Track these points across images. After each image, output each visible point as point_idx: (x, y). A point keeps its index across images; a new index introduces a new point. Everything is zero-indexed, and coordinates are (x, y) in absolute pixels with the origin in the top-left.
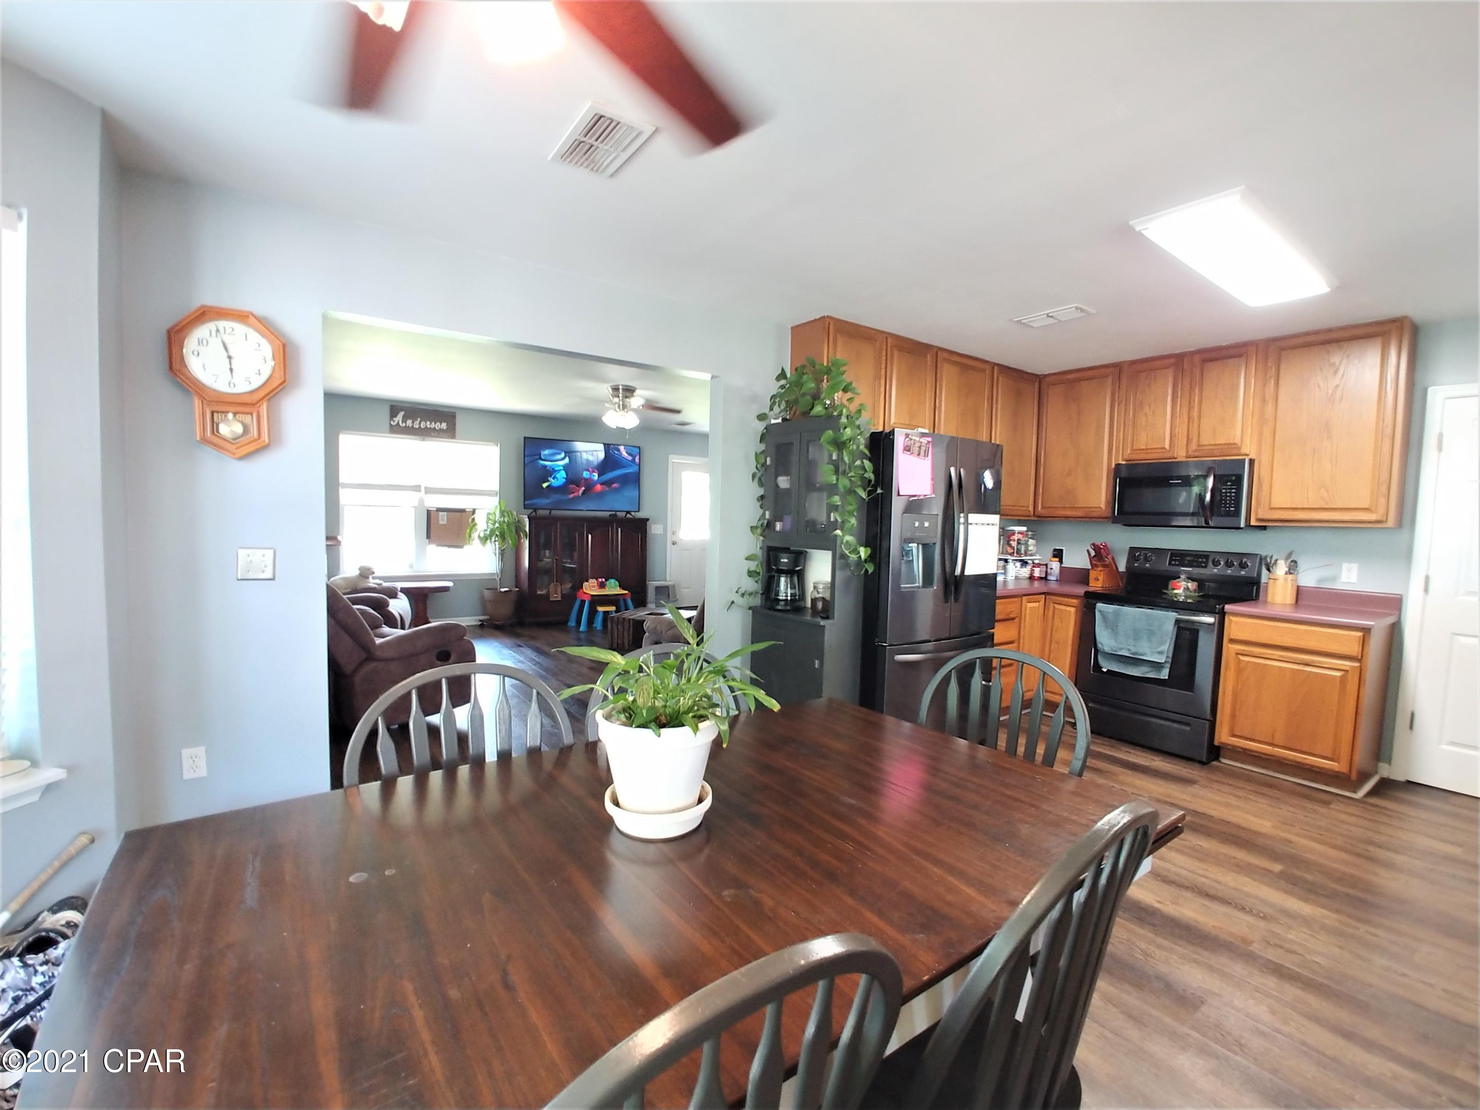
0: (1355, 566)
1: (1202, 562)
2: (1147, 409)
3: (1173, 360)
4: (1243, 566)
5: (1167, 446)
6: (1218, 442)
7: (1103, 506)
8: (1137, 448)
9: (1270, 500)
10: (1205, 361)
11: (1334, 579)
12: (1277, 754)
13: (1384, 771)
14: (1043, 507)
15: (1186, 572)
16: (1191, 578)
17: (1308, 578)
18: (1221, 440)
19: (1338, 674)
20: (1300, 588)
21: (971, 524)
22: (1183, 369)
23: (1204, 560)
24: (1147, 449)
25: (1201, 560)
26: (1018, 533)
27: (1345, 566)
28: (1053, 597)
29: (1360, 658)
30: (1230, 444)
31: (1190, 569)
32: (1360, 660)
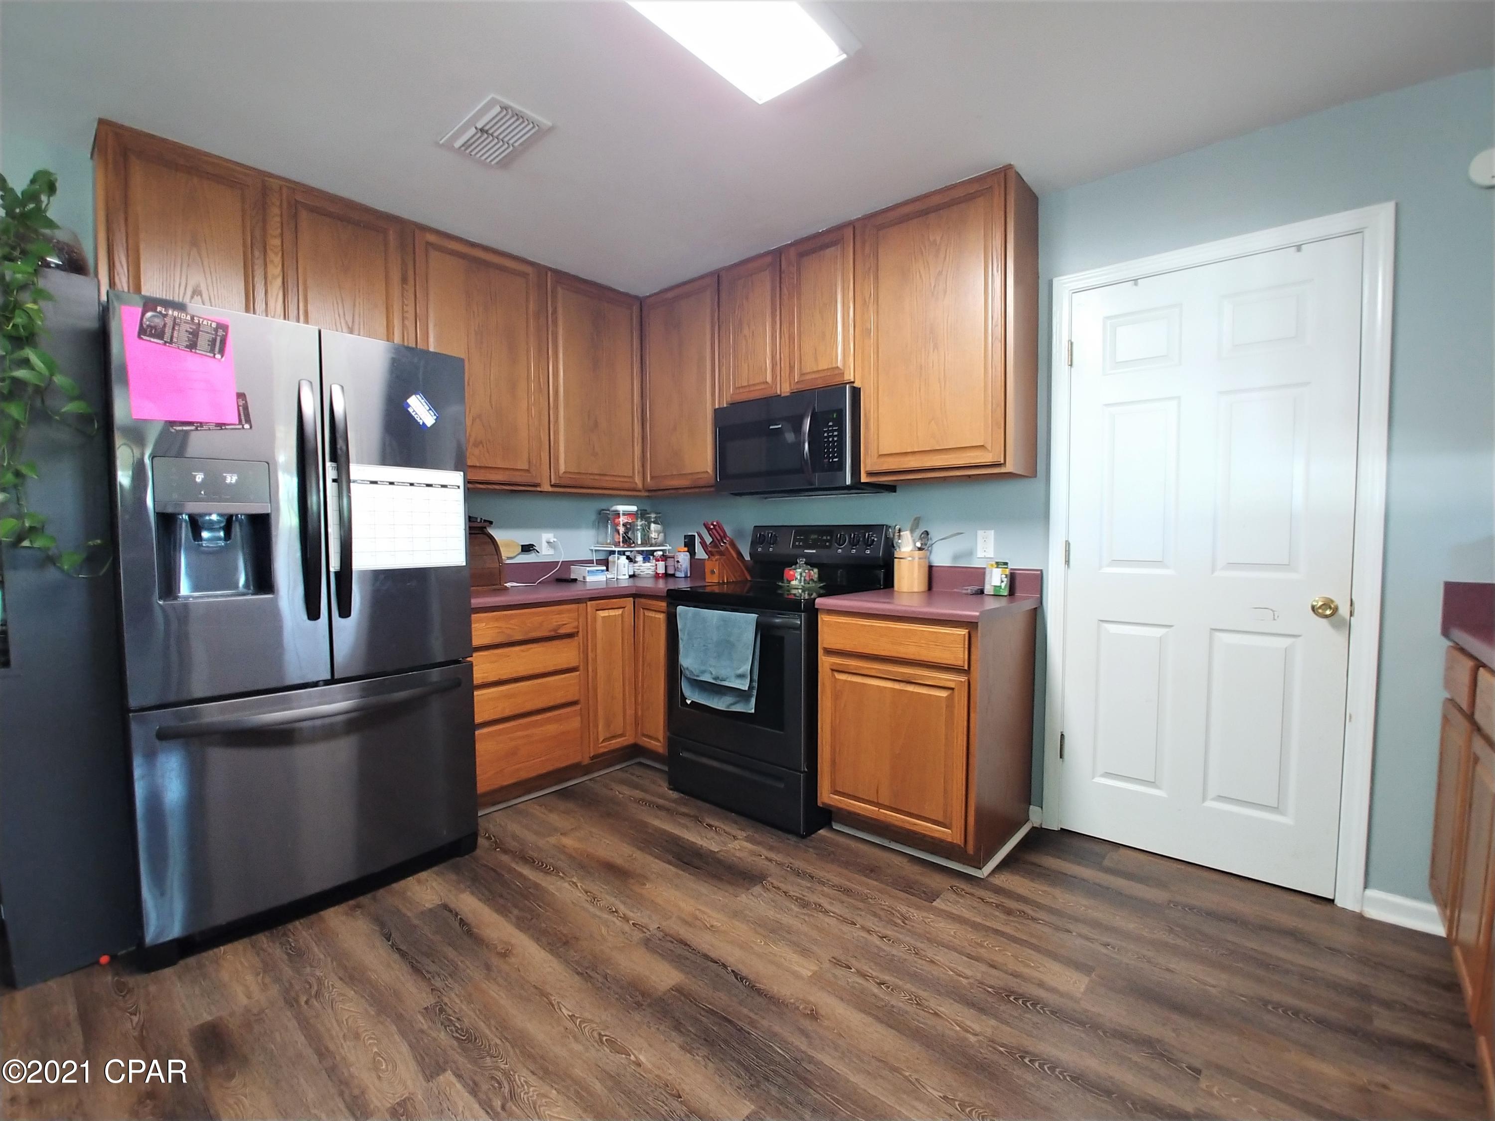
0: (991, 533)
1: (827, 541)
2: (746, 331)
3: (769, 259)
4: (869, 544)
5: (769, 379)
6: (820, 368)
7: (710, 469)
8: (740, 385)
9: (878, 443)
10: (801, 255)
11: (970, 553)
12: (882, 818)
13: (1036, 817)
14: (652, 478)
15: (806, 556)
16: (811, 564)
17: (942, 557)
18: (823, 365)
19: (944, 694)
20: (934, 569)
21: (354, 482)
22: (780, 271)
23: (829, 538)
24: (749, 386)
25: (825, 538)
26: (624, 514)
27: (980, 533)
28: (643, 600)
29: (966, 668)
30: (832, 368)
31: (814, 551)
32: (967, 672)
